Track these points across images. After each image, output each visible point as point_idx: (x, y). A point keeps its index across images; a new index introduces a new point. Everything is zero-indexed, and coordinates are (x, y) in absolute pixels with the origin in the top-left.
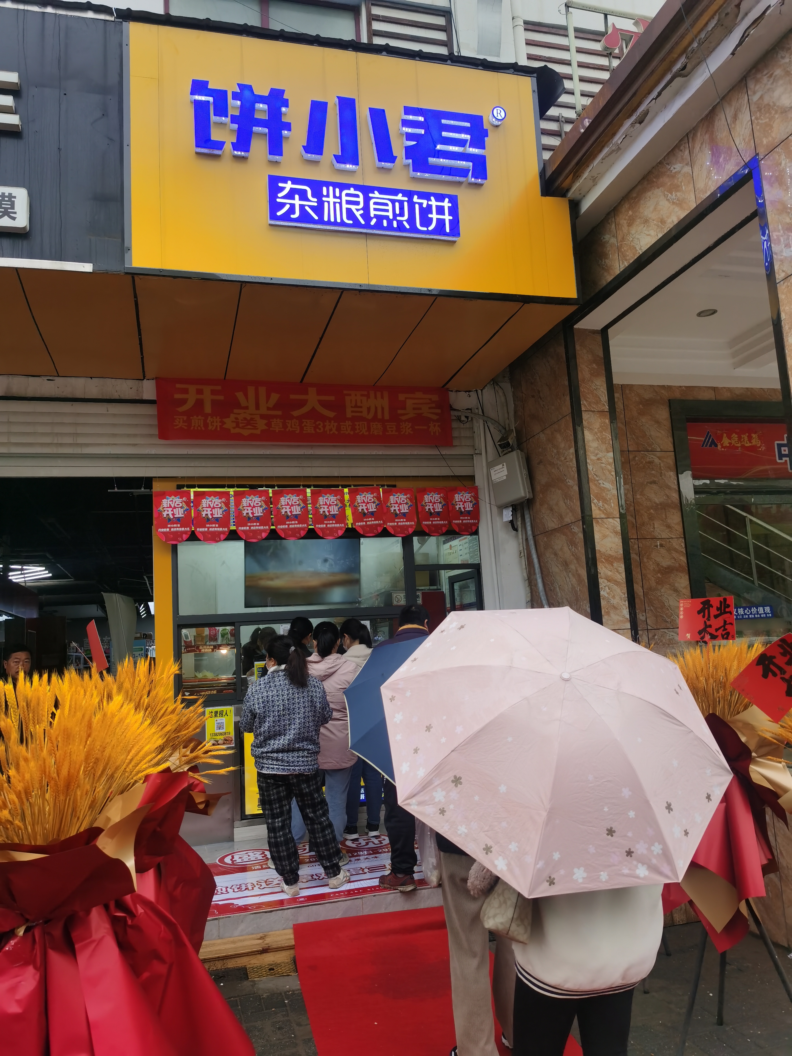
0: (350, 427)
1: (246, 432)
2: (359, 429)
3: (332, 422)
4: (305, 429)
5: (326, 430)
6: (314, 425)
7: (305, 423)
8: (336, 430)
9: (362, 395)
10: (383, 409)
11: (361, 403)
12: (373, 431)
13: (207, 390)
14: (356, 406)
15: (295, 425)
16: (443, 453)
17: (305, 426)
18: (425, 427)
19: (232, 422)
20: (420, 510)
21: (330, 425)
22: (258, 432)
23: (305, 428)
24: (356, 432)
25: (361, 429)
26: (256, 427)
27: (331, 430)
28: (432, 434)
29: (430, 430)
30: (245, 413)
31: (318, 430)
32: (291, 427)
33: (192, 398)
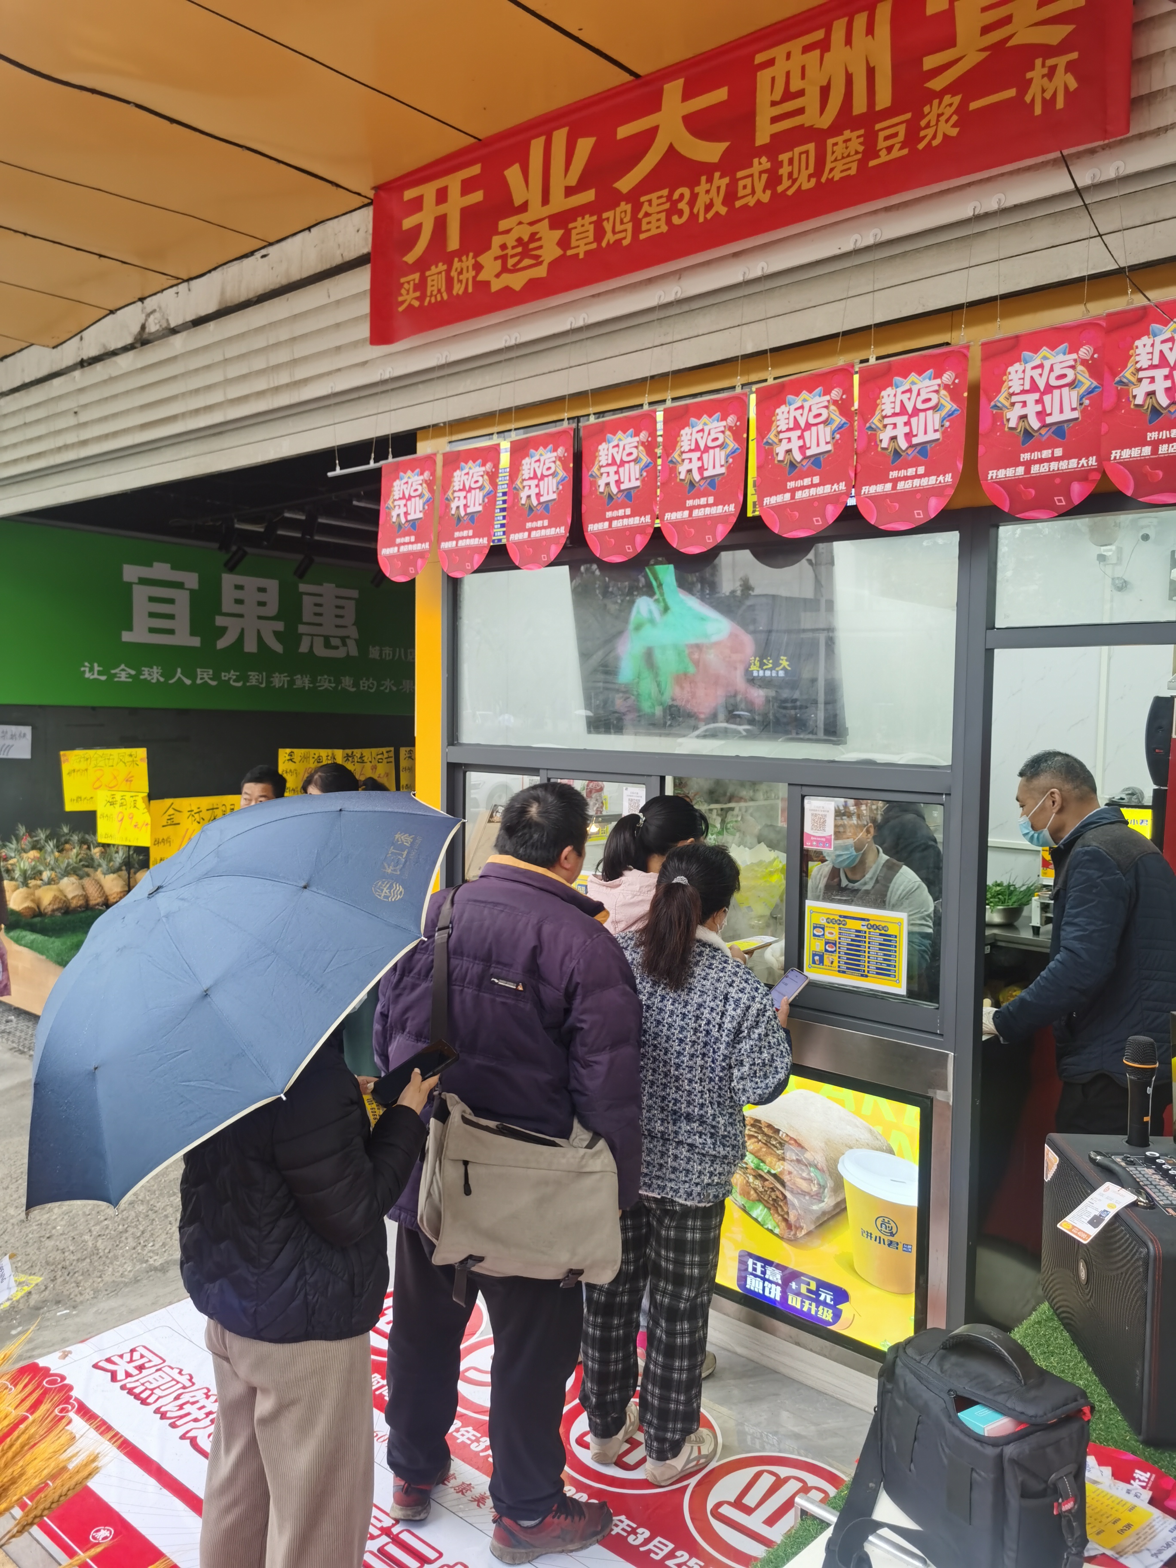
0: (765, 177)
1: (516, 282)
2: (790, 175)
3: (717, 175)
4: (644, 227)
5: (695, 211)
6: (667, 206)
7: (646, 208)
8: (724, 203)
9: (807, 49)
10: (871, 72)
11: (803, 77)
12: (832, 170)
13: (453, 182)
14: (788, 96)
15: (622, 223)
16: (1084, 178)
17: (647, 215)
18: (1011, 93)
19: (496, 258)
20: (984, 425)
21: (708, 192)
22: (541, 272)
23: (645, 221)
24: (780, 189)
25: (795, 176)
26: (538, 257)
27: (709, 207)
28: (1038, 111)
29: (1028, 99)
30: (520, 223)
31: (676, 220)
32: (614, 232)
33: (425, 219)
